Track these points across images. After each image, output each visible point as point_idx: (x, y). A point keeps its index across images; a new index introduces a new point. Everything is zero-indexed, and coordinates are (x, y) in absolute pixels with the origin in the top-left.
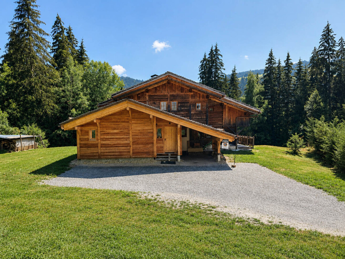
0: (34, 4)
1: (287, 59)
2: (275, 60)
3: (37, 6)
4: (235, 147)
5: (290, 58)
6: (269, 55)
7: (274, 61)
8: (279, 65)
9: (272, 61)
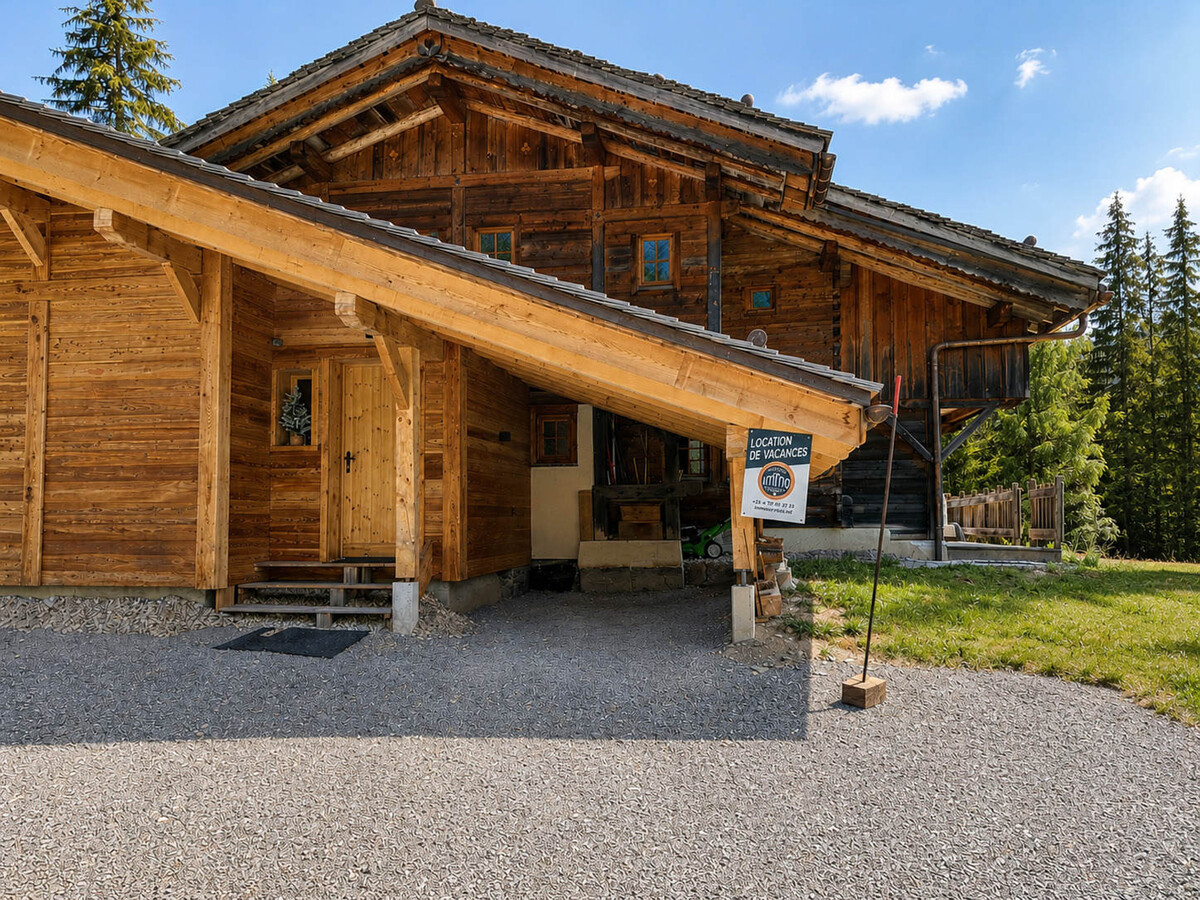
0: (142, 15)
1: (1177, 223)
2: (1132, 232)
3: (150, 23)
4: (925, 546)
5: (1186, 219)
6: (1111, 213)
7: (1129, 234)
8: (1148, 252)
9: (1122, 233)
